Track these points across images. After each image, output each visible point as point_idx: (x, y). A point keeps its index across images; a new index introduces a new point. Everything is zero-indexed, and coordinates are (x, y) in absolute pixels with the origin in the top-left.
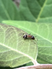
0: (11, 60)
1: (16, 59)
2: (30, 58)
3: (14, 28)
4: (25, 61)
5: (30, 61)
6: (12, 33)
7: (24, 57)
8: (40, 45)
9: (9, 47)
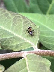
0: (15, 44)
1: (19, 44)
2: (31, 44)
3: (21, 16)
4: (27, 46)
5: (31, 47)
6: (18, 21)
7: (26, 43)
8: (46, 35)
9: (15, 34)
